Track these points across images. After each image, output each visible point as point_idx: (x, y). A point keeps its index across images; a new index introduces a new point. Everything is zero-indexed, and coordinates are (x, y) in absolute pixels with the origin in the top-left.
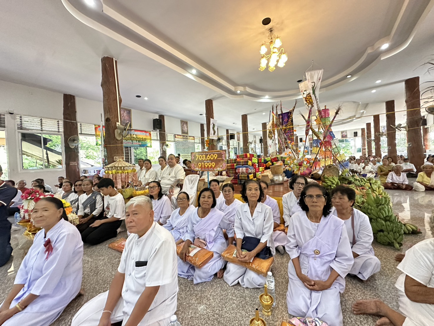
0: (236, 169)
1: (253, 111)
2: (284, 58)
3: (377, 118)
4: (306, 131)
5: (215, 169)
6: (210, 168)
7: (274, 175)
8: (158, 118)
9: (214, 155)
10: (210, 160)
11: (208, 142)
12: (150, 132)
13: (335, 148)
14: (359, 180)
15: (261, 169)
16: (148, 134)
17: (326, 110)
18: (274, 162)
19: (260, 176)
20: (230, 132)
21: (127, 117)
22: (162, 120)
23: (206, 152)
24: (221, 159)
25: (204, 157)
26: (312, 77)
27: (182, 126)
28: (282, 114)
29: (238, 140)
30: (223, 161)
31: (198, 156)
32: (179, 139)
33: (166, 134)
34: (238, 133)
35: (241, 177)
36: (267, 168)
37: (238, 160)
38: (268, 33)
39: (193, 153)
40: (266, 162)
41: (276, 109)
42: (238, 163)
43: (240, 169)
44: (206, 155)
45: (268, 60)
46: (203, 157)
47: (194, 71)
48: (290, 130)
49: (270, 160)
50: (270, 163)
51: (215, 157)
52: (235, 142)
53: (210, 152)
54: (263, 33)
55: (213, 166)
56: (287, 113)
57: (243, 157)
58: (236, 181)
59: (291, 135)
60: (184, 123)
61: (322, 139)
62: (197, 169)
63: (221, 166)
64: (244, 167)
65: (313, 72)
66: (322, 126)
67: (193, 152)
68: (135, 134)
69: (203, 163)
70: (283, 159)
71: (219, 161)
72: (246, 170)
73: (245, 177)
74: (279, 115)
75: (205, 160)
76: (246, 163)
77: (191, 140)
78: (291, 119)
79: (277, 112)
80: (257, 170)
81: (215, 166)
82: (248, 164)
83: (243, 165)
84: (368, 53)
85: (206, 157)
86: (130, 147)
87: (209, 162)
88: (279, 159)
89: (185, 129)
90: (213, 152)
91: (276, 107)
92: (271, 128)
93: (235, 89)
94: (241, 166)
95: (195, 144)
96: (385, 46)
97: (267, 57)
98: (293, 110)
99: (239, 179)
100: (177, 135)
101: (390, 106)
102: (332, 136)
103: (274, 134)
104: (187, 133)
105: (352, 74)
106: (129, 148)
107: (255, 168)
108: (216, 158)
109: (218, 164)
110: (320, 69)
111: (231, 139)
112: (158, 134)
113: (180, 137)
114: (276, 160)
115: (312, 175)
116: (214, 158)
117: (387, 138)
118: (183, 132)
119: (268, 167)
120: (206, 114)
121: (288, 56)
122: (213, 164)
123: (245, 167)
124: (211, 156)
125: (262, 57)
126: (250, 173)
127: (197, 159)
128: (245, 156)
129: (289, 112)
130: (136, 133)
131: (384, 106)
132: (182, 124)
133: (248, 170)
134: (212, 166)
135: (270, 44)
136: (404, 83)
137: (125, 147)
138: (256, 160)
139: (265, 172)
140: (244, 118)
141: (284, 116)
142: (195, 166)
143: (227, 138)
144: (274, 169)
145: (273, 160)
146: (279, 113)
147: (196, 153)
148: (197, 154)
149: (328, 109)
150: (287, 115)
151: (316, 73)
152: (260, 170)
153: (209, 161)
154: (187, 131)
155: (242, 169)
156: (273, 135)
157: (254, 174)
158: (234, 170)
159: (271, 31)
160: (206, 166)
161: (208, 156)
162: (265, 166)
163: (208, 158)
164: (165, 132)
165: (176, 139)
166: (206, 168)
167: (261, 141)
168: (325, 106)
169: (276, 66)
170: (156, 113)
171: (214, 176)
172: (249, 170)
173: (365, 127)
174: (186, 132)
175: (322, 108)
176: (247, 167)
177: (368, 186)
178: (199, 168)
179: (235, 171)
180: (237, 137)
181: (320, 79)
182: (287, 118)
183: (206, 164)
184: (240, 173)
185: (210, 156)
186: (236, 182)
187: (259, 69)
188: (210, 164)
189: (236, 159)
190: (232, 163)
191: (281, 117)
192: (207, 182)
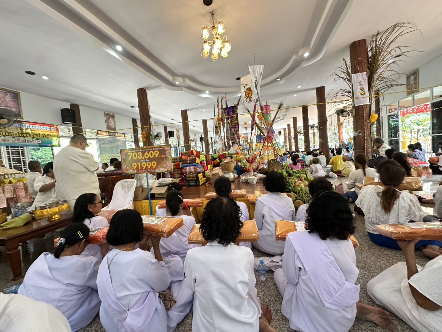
0: (182, 168)
1: (194, 106)
2: (228, 47)
3: (295, 119)
4: (251, 126)
5: (156, 170)
6: (150, 169)
7: (225, 173)
8: (70, 108)
9: (154, 152)
10: (149, 158)
11: (145, 136)
12: (57, 126)
13: (275, 143)
14: (295, 172)
15: (210, 166)
16: (53, 129)
17: (267, 106)
18: (222, 159)
19: (209, 175)
20: (169, 129)
21: (11, 103)
22: (76, 111)
23: (142, 149)
24: (164, 156)
25: (140, 155)
26: (254, 72)
27: (107, 120)
28: (227, 108)
29: (178, 138)
30: (167, 160)
31: (131, 154)
32: (104, 136)
33: (83, 129)
34: (178, 131)
35: (189, 177)
36: (215, 166)
37: (184, 157)
38: (209, 17)
39: (124, 150)
40: (213, 159)
41: (222, 102)
42: (184, 162)
43: (187, 168)
44: (143, 153)
45: (212, 46)
46: (138, 155)
47: (119, 48)
48: (235, 125)
49: (218, 156)
50: (218, 160)
51: (155, 154)
52: (174, 141)
53: (148, 149)
54: (204, 15)
55: (154, 166)
56: (232, 107)
57: (189, 154)
58: (183, 182)
59: (236, 130)
60: (109, 116)
61: (266, 134)
62: (131, 171)
63: (165, 165)
64: (191, 166)
65: (255, 66)
66: (264, 122)
67: (124, 148)
68: (28, 129)
69: (139, 164)
70: (230, 156)
71: (162, 159)
72: (194, 169)
73: (194, 177)
74: (224, 109)
75: (142, 159)
76: (193, 161)
77: (120, 138)
78: (236, 113)
79: (222, 106)
80: (206, 169)
81: (157, 167)
82: (197, 162)
83: (190, 164)
84: (294, 59)
85: (143, 155)
86: (21, 147)
87: (147, 162)
88: (227, 156)
89: (112, 124)
90: (152, 148)
91: (222, 100)
92: (217, 123)
93: (173, 80)
94: (188, 164)
95: (127, 143)
96: (306, 55)
97: (210, 43)
98: (238, 105)
99: (186, 180)
100: (101, 131)
101: (305, 110)
102: (273, 132)
103: (220, 129)
104: (115, 129)
105: (281, 77)
106: (20, 149)
107: (204, 166)
108: (157, 155)
109: (161, 163)
110: (261, 64)
111: (170, 137)
112: (71, 129)
113: (105, 134)
114: (224, 156)
115: (260, 170)
116: (155, 156)
117: (304, 136)
118: (109, 128)
119: (216, 164)
120: (139, 106)
121: (232, 46)
122: (154, 164)
123: (193, 165)
124: (150, 153)
125: (205, 42)
126: (199, 173)
127: (130, 159)
128: (191, 154)
129: (234, 106)
130: (31, 126)
131: (301, 109)
132: (106, 117)
133: (196, 168)
134: (152, 167)
135: (212, 29)
136: (315, 90)
137: (11, 147)
138: (204, 157)
139: (213, 170)
140: (184, 114)
141: (229, 110)
142: (128, 168)
143: (166, 136)
144: (225, 167)
145: (221, 157)
146: (225, 107)
147: (128, 150)
148: (130, 152)
149: (269, 105)
150: (233, 109)
151: (258, 68)
152: (209, 169)
153: (147, 160)
154: (115, 126)
155: (190, 168)
156: (219, 131)
157: (203, 173)
158: (179, 170)
159: (213, 15)
160: (144, 167)
161: (146, 153)
162: (213, 164)
163: (147, 156)
164: (81, 126)
165: (99, 136)
166: (144, 170)
167: (201, 139)
168: (267, 102)
169: (219, 55)
170: (66, 101)
171: (155, 179)
172: (198, 168)
173: (286, 127)
174: (113, 127)
175: (264, 104)
176: (196, 165)
177: (304, 177)
178: (133, 170)
179: (181, 171)
180: (177, 134)
181: (261, 75)
182: (232, 113)
183: (144, 165)
184: (187, 173)
185: (148, 153)
186: (182, 184)
187: (202, 55)
188: (149, 164)
189: (182, 157)
190: (177, 162)
191: (226, 111)
192: (146, 187)
